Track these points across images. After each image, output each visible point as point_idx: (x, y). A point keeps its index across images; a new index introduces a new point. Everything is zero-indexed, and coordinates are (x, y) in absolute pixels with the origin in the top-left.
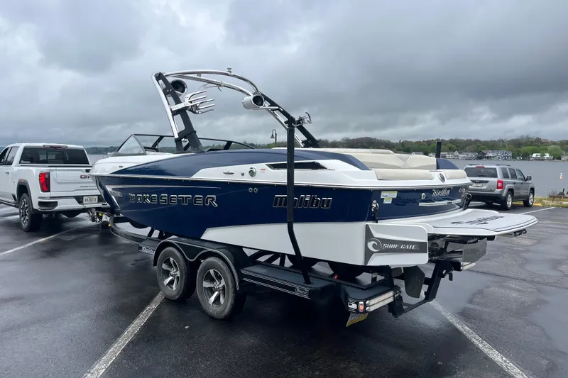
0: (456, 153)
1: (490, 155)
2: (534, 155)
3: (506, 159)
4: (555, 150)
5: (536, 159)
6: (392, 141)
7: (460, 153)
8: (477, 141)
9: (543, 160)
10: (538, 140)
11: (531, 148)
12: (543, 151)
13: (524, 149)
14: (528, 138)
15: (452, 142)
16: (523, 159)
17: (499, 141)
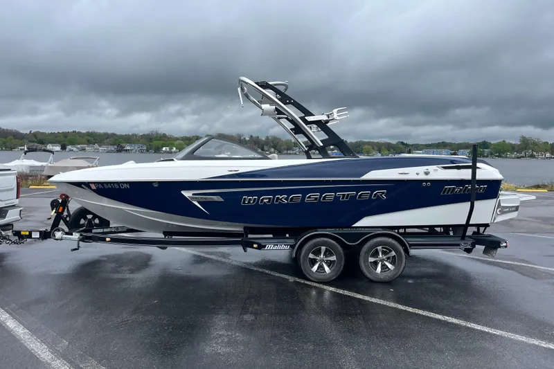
0: (96, 146)
1: (128, 148)
2: (164, 149)
3: (142, 152)
4: (180, 144)
5: (166, 152)
6: (21, 132)
7: (100, 146)
8: (114, 135)
9: (171, 153)
10: (164, 135)
11: (161, 142)
12: (171, 146)
13: (155, 143)
14: (157, 133)
15: (89, 134)
16: (155, 152)
17: (133, 135)
